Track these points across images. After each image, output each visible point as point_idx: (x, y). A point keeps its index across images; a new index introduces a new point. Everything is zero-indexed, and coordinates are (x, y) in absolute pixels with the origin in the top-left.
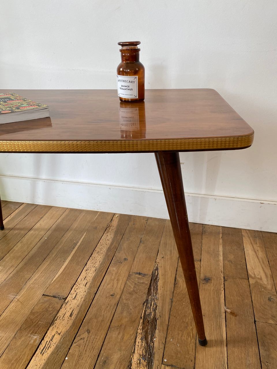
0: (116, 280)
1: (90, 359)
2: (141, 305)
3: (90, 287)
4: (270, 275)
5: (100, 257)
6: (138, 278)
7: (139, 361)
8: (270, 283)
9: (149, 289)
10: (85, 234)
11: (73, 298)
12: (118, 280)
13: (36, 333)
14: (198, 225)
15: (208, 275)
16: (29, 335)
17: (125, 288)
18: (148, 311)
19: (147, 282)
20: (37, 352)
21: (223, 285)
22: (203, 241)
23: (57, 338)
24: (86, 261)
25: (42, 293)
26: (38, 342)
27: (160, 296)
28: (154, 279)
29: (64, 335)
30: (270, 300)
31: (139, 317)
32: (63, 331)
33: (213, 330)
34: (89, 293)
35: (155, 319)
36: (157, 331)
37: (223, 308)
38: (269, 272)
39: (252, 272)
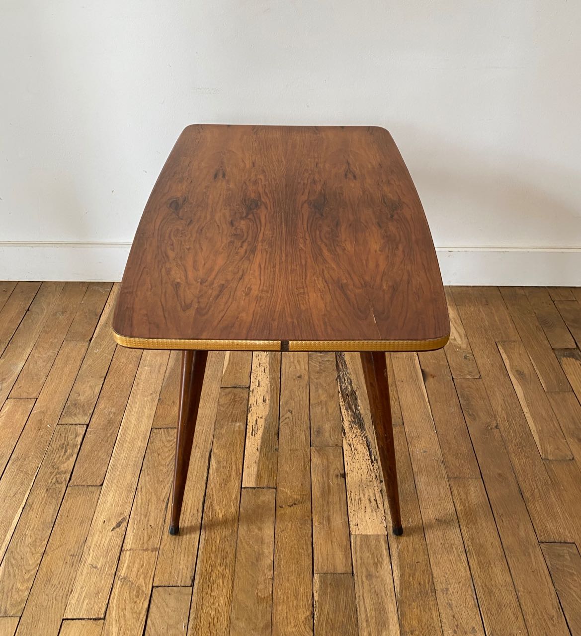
1: (303, 432)
2: (335, 381)
3: (271, 373)
6: (321, 357)
7: (350, 426)
9: (337, 365)
11: (257, 385)
12: (298, 361)
13: (236, 421)
16: (230, 424)
17: (310, 369)
18: (344, 385)
19: (332, 359)
20: (247, 435)
23: (261, 422)
25: (219, 386)
26: (243, 427)
27: (351, 370)
29: (266, 417)
31: (337, 392)
32: (263, 415)
34: (272, 379)
35: (353, 393)
36: (359, 400)
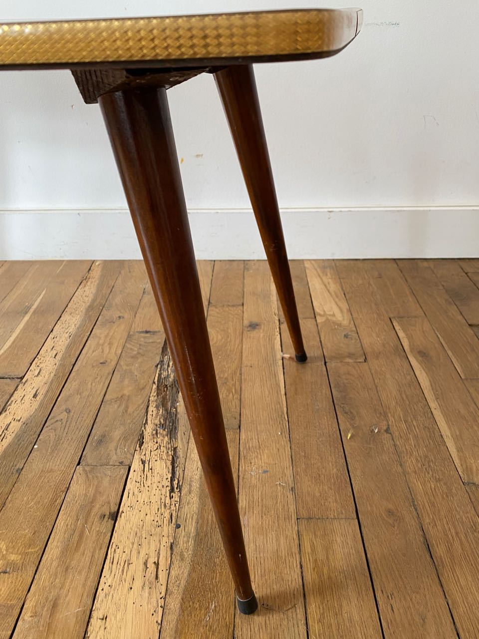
0: (106, 344)
2: (153, 369)
3: (63, 359)
4: (347, 310)
6: (145, 338)
8: (346, 318)
9: (164, 348)
10: (44, 293)
11: (36, 374)
12: (110, 344)
14: (236, 262)
15: (255, 320)
17: (124, 352)
18: (164, 374)
19: (159, 341)
21: (278, 330)
22: (245, 281)
30: (347, 338)
31: (151, 382)
33: (265, 381)
34: (62, 365)
36: (180, 394)
37: (279, 355)
38: (345, 306)
39: (321, 309)
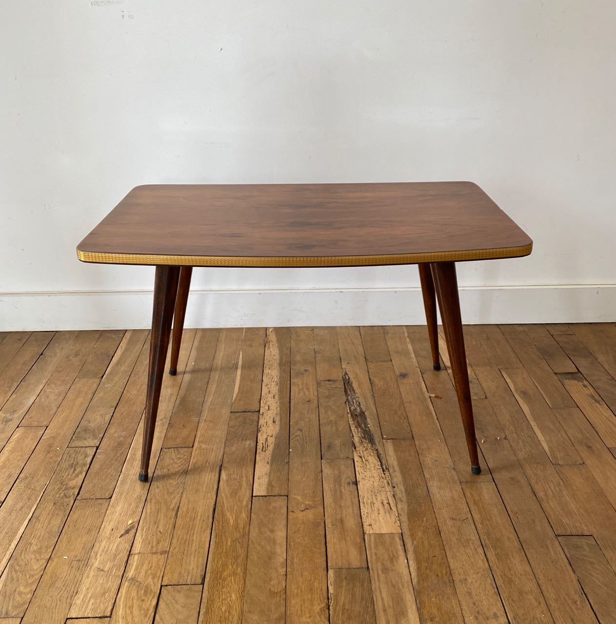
0: (305, 390)
1: (314, 447)
2: (344, 404)
3: (280, 398)
5: (274, 372)
6: (330, 384)
7: (360, 441)
9: (346, 391)
10: (241, 353)
11: (267, 409)
12: (308, 389)
13: (246, 439)
14: (377, 327)
15: (403, 371)
16: (240, 442)
17: (319, 394)
18: (353, 408)
19: (340, 386)
20: (258, 452)
22: (388, 342)
23: (271, 440)
24: (260, 378)
25: (229, 411)
26: (253, 445)
27: (359, 395)
28: (347, 382)
29: (276, 436)
31: (346, 413)
32: (273, 433)
34: (282, 404)
35: (362, 414)
36: (368, 420)
37: (427, 395)
